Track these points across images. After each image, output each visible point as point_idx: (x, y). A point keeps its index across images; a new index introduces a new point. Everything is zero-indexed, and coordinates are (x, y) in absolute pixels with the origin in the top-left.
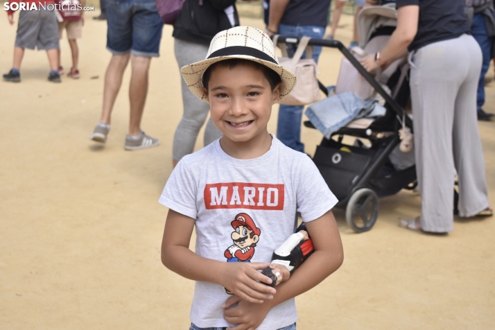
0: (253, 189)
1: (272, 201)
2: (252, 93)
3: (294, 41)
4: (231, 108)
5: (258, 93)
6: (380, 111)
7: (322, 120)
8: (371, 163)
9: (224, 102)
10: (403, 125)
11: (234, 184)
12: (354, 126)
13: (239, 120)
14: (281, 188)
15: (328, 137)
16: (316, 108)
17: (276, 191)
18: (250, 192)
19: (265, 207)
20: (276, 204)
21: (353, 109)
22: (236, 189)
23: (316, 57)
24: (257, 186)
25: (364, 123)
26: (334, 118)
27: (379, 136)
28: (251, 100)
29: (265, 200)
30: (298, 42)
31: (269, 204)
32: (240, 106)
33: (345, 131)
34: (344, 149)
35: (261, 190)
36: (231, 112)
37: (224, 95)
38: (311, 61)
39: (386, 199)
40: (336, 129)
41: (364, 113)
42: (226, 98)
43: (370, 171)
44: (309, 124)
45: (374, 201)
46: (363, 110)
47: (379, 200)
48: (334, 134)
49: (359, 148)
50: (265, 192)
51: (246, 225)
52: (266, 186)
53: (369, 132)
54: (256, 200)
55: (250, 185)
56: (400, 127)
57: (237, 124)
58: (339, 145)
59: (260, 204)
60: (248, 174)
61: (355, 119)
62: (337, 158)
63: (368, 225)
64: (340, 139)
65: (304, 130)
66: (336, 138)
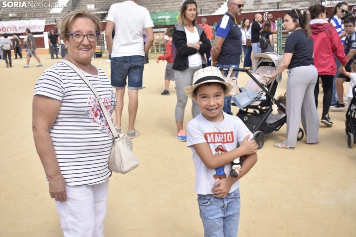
0: (222, 135)
1: (230, 139)
2: (217, 95)
3: (227, 69)
4: (209, 103)
5: (220, 95)
6: (264, 98)
7: (239, 102)
8: (261, 120)
9: (206, 101)
10: (274, 103)
11: (215, 133)
12: (253, 104)
13: (212, 108)
14: (232, 133)
15: (242, 109)
16: (237, 97)
17: (230, 134)
18: (221, 136)
19: (227, 142)
20: (231, 140)
21: (252, 98)
22: (216, 135)
23: (237, 76)
24: (223, 133)
25: (257, 103)
26: (244, 101)
27: (264, 108)
28: (217, 99)
29: (227, 140)
30: (229, 70)
31: (228, 141)
32: (213, 102)
33: (249, 107)
34: (248, 114)
35: (225, 135)
36: (209, 105)
37: (205, 97)
38: (235, 78)
39: (268, 135)
40: (245, 106)
41: (257, 99)
42: (206, 98)
43: (260, 123)
44: (234, 104)
45: (262, 136)
46: (257, 97)
47: (264, 135)
48: (244, 108)
49: (255, 114)
50: (227, 136)
51: (222, 150)
52: (227, 133)
53: (259, 107)
54: (224, 139)
55: (220, 133)
56: (273, 104)
57: (212, 110)
58: (246, 113)
59: (225, 141)
60: (220, 129)
61: (253, 102)
62: (246, 118)
63: (261, 146)
64: (247, 110)
65: (232, 107)
66: (245, 110)
